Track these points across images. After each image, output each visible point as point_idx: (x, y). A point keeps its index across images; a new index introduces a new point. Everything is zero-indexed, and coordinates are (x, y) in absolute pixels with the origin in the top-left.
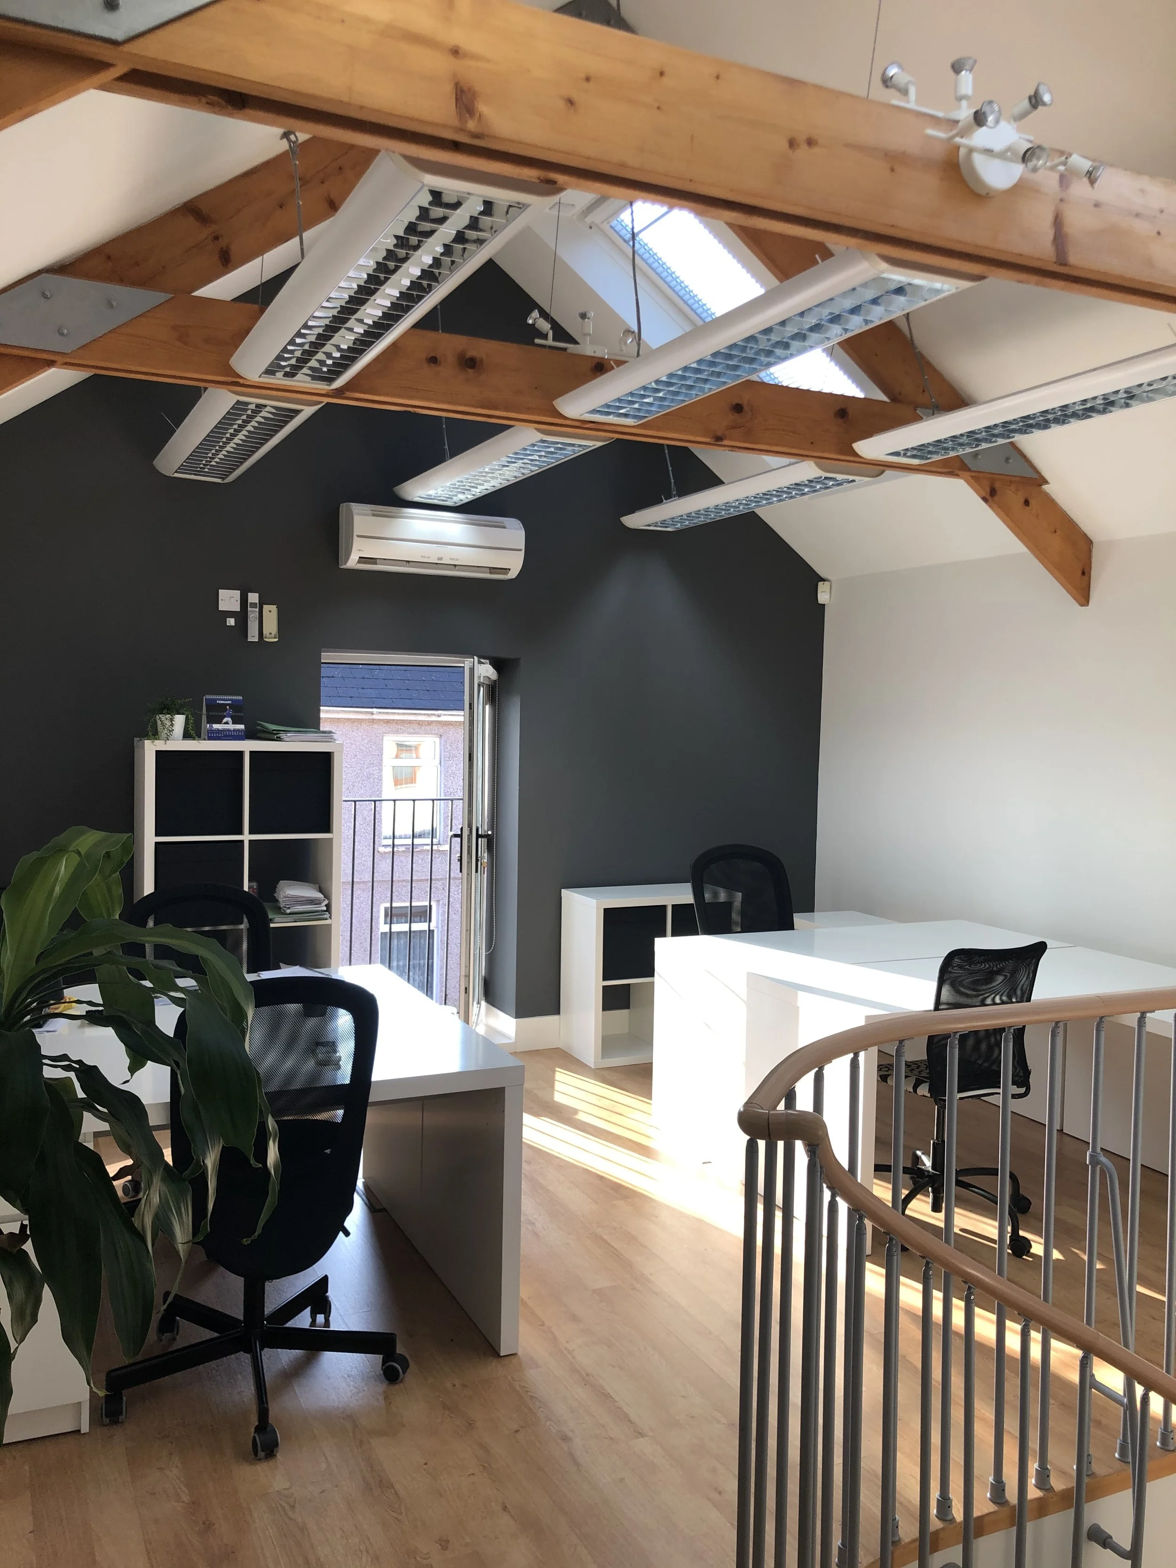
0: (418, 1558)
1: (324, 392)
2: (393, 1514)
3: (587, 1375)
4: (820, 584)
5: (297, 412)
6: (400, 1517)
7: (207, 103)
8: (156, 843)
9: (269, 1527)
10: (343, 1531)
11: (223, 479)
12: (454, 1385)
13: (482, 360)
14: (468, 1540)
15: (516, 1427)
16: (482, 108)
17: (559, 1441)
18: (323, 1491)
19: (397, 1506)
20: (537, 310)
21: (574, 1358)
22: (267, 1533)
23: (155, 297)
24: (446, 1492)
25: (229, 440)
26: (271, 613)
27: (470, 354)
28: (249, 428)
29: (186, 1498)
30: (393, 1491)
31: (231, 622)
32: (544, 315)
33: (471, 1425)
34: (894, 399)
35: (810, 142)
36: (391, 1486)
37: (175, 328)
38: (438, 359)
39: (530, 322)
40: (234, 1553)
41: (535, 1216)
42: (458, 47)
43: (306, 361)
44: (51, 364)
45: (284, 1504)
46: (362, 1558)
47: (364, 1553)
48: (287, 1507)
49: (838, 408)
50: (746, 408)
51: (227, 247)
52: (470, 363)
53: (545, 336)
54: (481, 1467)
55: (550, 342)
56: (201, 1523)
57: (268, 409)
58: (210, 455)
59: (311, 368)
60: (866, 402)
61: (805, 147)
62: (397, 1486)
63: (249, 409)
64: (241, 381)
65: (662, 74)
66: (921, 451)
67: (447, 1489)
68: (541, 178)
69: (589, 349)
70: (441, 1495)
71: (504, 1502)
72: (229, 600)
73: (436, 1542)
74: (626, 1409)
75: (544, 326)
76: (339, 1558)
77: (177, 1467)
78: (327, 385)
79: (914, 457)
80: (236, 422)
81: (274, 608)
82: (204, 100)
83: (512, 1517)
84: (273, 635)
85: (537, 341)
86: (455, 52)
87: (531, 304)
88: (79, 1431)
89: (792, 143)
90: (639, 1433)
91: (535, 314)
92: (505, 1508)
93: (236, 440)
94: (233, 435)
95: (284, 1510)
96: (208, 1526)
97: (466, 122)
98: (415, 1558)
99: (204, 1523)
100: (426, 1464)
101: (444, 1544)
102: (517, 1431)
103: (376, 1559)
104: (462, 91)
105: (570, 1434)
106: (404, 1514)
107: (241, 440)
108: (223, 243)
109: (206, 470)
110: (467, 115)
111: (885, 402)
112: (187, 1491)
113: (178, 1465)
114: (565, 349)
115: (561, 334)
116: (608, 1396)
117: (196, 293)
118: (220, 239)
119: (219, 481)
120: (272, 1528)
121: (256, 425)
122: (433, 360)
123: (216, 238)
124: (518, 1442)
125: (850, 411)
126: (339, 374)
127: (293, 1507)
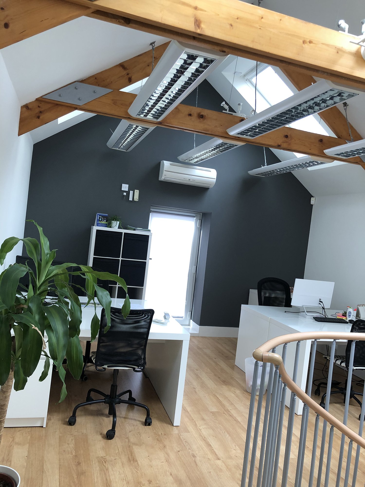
0: (141, 485)
1: (156, 122)
2: (136, 470)
3: (205, 438)
4: (312, 198)
5: (148, 129)
6: (138, 471)
7: (118, 22)
8: (94, 257)
9: (97, 467)
10: (119, 472)
11: (127, 150)
12: (162, 434)
13: (205, 116)
14: (158, 482)
15: (179, 450)
16: (203, 26)
17: (192, 456)
18: (116, 459)
19: (137, 467)
20: (224, 102)
21: (201, 431)
22: (96, 469)
23: (107, 91)
24: (153, 466)
25: (128, 137)
26: (137, 192)
27: (202, 114)
28: (134, 133)
29: (74, 454)
30: (137, 463)
31: (125, 194)
32: (226, 103)
33: (165, 447)
34: (339, 137)
35: (310, 42)
36: (137, 461)
37: (113, 100)
38: (192, 114)
39: (222, 105)
40: (85, 473)
41: (196, 386)
42: (197, 7)
43: (150, 111)
44: (76, 109)
45: (103, 461)
46: (124, 482)
47: (125, 480)
48: (103, 462)
49: (320, 139)
50: (289, 136)
51: (131, 77)
52: (201, 117)
53: (226, 110)
54: (166, 460)
55: (228, 112)
56: (77, 462)
57: (139, 127)
58: (123, 142)
59: (152, 114)
60: (330, 137)
61: (308, 43)
62: (139, 461)
63: (134, 127)
64: (131, 117)
65: (262, 18)
66: (347, 154)
67: (154, 465)
68: (221, 50)
69: (239, 114)
70: (152, 467)
71: (171, 473)
72: (125, 187)
73: (147, 481)
74: (215, 450)
75: (226, 107)
76: (117, 480)
77: (73, 444)
78: (156, 120)
79: (344, 156)
80: (130, 131)
81: (138, 191)
82: (118, 21)
83: (173, 478)
84: (137, 199)
85: (223, 111)
86: (196, 8)
87: (223, 100)
88: (43, 426)
89: (304, 42)
90: (218, 459)
91: (224, 103)
92: (171, 474)
93: (130, 137)
94: (129, 136)
95: (103, 463)
96: (79, 464)
97: (197, 30)
98: (140, 485)
99: (78, 462)
100: (149, 456)
101: (150, 482)
102: (179, 451)
103: (128, 483)
104: (197, 20)
105: (196, 455)
106: (139, 471)
107: (132, 137)
108: (130, 76)
109: (122, 147)
110: (198, 28)
111: (337, 138)
112: (75, 452)
113: (74, 443)
114: (232, 114)
115: (231, 109)
116: (210, 445)
117: (120, 90)
118: (129, 75)
119: (125, 151)
120: (98, 468)
121: (136, 133)
122: (190, 115)
123: (128, 74)
124: (178, 455)
125: (324, 140)
126: (160, 116)
127: (105, 462)
